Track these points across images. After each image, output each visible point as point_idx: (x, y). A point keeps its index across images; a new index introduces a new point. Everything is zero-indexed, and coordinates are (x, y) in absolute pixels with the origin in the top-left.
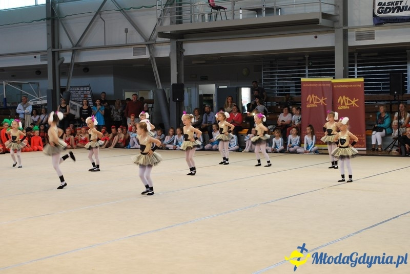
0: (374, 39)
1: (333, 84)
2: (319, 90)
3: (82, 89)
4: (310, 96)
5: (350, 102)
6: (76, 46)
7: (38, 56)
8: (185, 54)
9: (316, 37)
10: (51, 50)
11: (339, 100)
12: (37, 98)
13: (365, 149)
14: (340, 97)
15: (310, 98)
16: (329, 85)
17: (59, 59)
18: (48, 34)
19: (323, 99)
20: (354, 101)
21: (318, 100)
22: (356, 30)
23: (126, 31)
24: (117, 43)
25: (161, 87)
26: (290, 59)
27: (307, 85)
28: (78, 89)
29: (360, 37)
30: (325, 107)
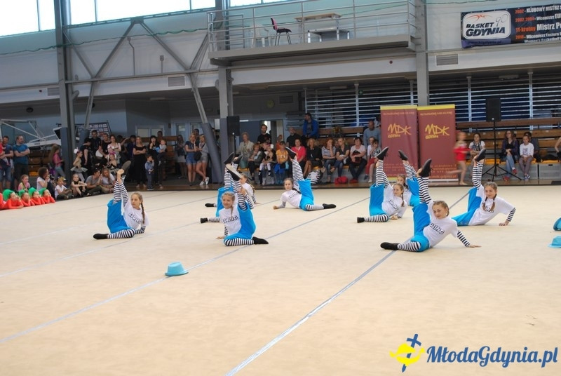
0: (457, 63)
1: (418, 112)
2: (401, 119)
3: (96, 126)
4: (391, 125)
5: (439, 131)
6: (95, 77)
7: (45, 89)
8: (234, 83)
9: (391, 62)
10: (63, 83)
11: (426, 129)
12: (40, 138)
13: (457, 180)
14: (428, 126)
15: (391, 127)
16: (413, 113)
17: (73, 93)
18: (59, 64)
19: (406, 128)
20: (444, 129)
21: (401, 130)
22: (437, 54)
23: (162, 58)
24: (147, 73)
25: (206, 121)
26: (331, 88)
27: (388, 114)
28: (91, 126)
29: (441, 61)
30: (409, 136)
